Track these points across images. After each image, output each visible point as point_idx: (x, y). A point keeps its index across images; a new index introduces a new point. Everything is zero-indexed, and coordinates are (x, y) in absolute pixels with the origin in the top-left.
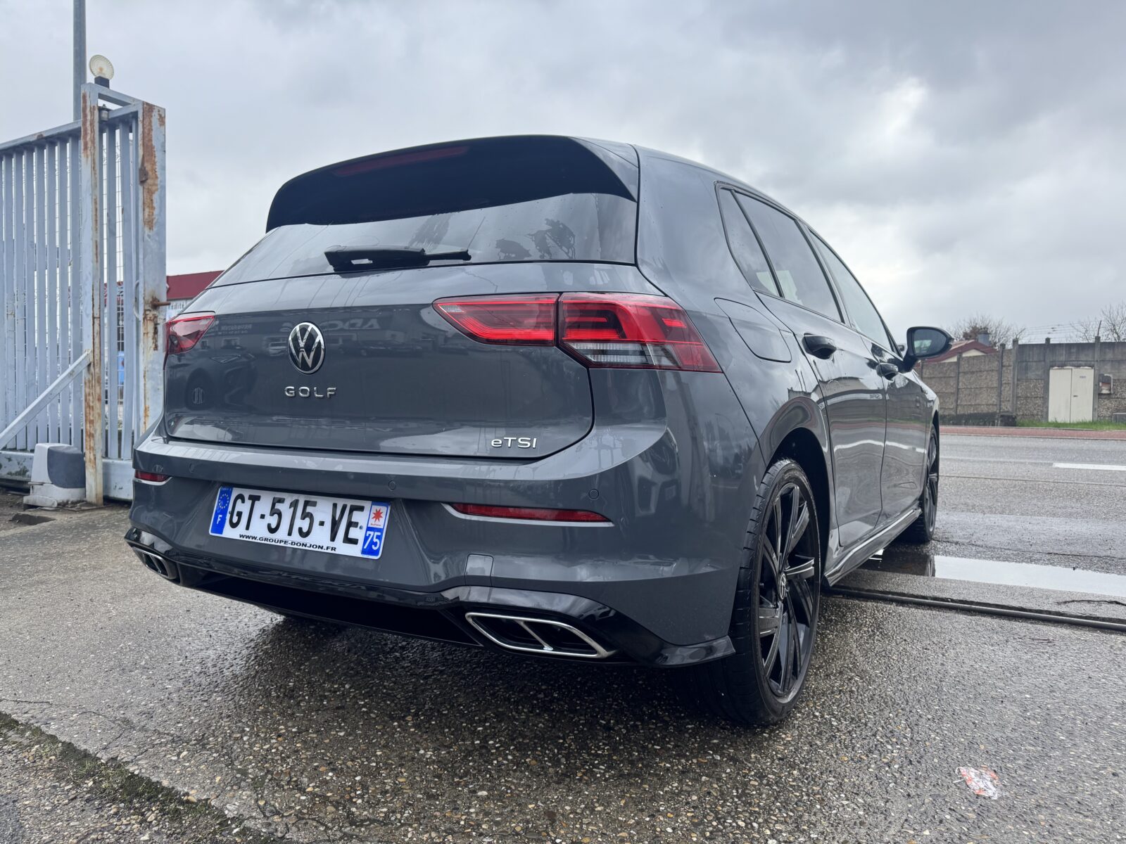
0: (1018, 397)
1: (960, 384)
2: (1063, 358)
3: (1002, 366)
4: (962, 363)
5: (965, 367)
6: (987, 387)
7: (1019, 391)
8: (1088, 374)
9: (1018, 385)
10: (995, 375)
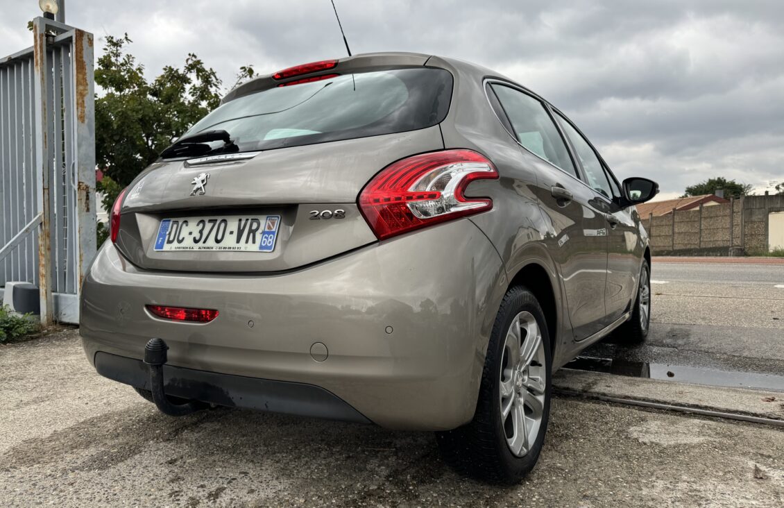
0: (745, 235)
1: (702, 226)
2: (778, 206)
3: (733, 212)
4: (703, 210)
5: (705, 213)
6: (723, 228)
7: (746, 230)
9: (745, 226)
10: (728, 220)
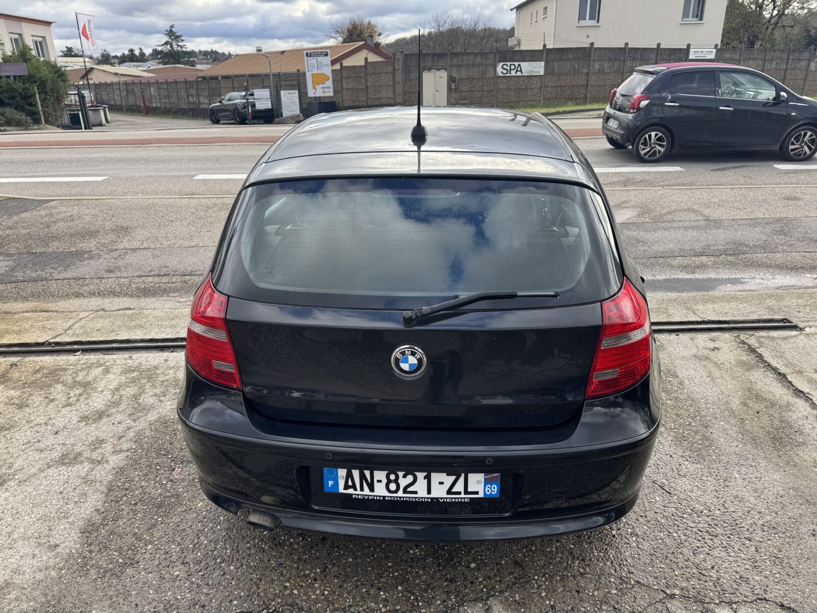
0: (406, 93)
1: (368, 82)
2: (430, 64)
3: (395, 70)
4: (368, 66)
5: (370, 70)
6: (386, 86)
7: (406, 88)
8: (444, 74)
9: (405, 84)
10: (390, 77)
